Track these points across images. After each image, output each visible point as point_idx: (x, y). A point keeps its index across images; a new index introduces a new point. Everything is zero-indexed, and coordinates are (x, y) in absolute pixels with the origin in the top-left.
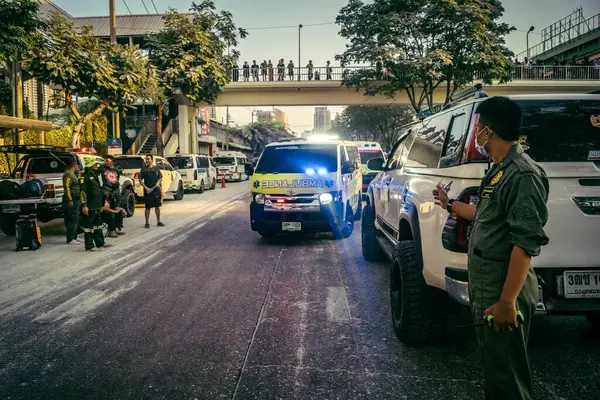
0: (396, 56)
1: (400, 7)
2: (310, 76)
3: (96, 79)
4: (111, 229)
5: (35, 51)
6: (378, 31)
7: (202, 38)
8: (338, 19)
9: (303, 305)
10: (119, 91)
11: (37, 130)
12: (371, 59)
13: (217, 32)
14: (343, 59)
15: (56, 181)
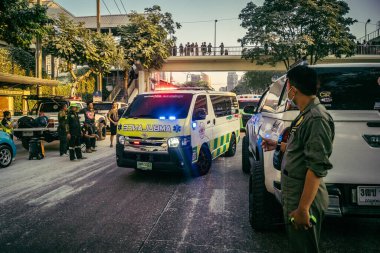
0: (277, 39)
1: (279, 8)
2: (222, 52)
3: (85, 55)
4: (88, 147)
5: (50, 38)
6: (265, 23)
7: (152, 29)
8: (240, 16)
9: (195, 201)
10: (100, 62)
11: (51, 86)
12: (262, 41)
13: (163, 25)
14: (243, 42)
15: (54, 117)
